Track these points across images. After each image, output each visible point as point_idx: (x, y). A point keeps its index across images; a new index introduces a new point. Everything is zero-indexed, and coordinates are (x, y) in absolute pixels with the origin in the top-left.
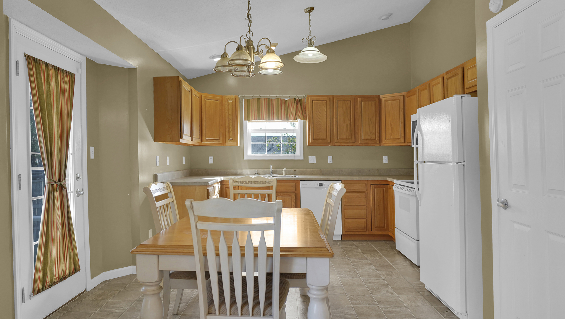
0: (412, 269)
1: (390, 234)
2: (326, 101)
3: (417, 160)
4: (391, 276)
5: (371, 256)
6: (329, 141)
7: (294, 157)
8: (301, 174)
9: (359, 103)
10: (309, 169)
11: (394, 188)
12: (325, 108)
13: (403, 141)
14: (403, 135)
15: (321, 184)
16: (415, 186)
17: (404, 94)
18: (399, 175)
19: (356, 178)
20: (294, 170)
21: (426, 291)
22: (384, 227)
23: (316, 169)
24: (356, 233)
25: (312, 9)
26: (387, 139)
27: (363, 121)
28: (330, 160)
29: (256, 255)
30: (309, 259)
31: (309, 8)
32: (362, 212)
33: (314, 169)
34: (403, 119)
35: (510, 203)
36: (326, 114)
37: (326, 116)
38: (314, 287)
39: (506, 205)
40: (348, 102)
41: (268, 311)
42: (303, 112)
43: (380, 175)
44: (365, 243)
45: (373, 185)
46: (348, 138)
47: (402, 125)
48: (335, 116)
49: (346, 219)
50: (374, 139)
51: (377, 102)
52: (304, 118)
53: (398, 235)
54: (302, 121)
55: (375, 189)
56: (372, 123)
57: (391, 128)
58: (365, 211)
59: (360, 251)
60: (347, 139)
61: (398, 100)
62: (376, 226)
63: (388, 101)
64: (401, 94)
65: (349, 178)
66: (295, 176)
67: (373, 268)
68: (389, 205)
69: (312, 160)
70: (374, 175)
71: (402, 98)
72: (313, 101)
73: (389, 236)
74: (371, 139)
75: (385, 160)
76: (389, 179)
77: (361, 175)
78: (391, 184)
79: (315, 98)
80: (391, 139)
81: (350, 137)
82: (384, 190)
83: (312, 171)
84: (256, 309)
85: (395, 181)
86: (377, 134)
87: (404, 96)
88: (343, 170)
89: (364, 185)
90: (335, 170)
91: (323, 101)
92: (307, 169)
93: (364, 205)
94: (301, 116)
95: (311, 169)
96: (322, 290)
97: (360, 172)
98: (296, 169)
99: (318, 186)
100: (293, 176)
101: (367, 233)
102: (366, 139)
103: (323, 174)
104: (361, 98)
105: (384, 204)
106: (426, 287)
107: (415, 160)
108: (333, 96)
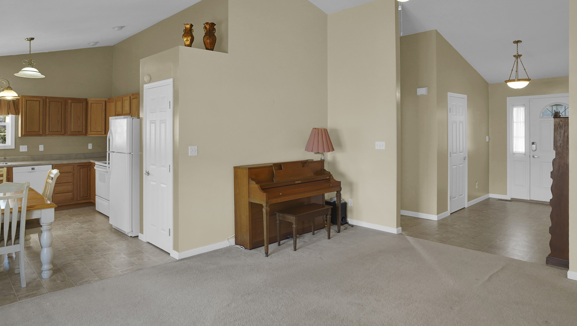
0: (105, 220)
1: (92, 201)
2: (40, 101)
3: (109, 150)
4: (91, 226)
5: (77, 217)
6: (41, 133)
7: (5, 146)
8: (12, 161)
9: (69, 104)
10: (20, 157)
11: (95, 168)
12: (38, 107)
13: (104, 133)
14: (104, 129)
15: (33, 169)
16: (107, 165)
17: (105, 99)
18: (101, 157)
19: (65, 162)
20: (5, 158)
21: (113, 229)
22: (88, 196)
23: (28, 156)
24: (64, 204)
25: (33, 39)
26: (92, 131)
27: (72, 118)
28: (41, 148)
29: (11, 212)
30: (42, 210)
31: (30, 38)
32: (70, 187)
33: (25, 156)
34: (104, 118)
35: (150, 173)
36: (39, 112)
37: (39, 113)
38: (45, 224)
39: (148, 174)
40: (60, 103)
41: (17, 242)
42: (16, 108)
43: (85, 158)
44: (71, 210)
45: (79, 166)
46: (59, 131)
47: (104, 122)
48: (47, 114)
49: (55, 194)
50: (81, 132)
51: (84, 103)
52: (17, 113)
53: (98, 200)
54: (14, 116)
55: (81, 169)
56: (80, 119)
57: (95, 123)
58: (72, 186)
59: (67, 216)
60: (57, 131)
61: (101, 103)
62: (81, 197)
63: (93, 103)
64: (103, 100)
65: (58, 162)
66: (6, 164)
67: (78, 224)
68: (92, 179)
69: (23, 149)
70: (80, 158)
71: (104, 103)
72: (26, 101)
73: (91, 202)
74: (79, 132)
75: (90, 146)
76: (92, 161)
77: (69, 159)
78: (93, 164)
79: (29, 99)
80: (95, 131)
81: (60, 130)
82: (88, 169)
83: (24, 157)
84: (9, 242)
85: (96, 163)
86: (84, 128)
87: (106, 101)
88: (53, 155)
89: (72, 166)
90: (46, 156)
91: (37, 102)
92: (18, 157)
93: (72, 182)
94: (14, 112)
95: (23, 157)
96: (50, 225)
97: (68, 157)
98: (6, 157)
99: (31, 170)
100: (4, 164)
101: (74, 203)
102: (75, 132)
103: (34, 160)
104: (71, 100)
105: (88, 179)
106: (113, 227)
107: (108, 150)
108: (46, 97)
